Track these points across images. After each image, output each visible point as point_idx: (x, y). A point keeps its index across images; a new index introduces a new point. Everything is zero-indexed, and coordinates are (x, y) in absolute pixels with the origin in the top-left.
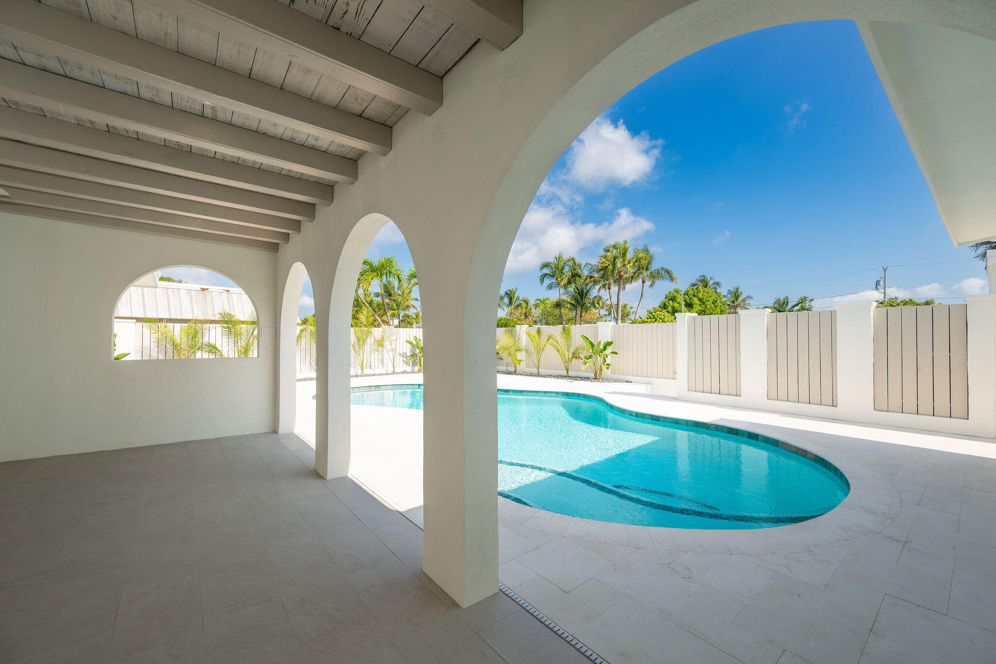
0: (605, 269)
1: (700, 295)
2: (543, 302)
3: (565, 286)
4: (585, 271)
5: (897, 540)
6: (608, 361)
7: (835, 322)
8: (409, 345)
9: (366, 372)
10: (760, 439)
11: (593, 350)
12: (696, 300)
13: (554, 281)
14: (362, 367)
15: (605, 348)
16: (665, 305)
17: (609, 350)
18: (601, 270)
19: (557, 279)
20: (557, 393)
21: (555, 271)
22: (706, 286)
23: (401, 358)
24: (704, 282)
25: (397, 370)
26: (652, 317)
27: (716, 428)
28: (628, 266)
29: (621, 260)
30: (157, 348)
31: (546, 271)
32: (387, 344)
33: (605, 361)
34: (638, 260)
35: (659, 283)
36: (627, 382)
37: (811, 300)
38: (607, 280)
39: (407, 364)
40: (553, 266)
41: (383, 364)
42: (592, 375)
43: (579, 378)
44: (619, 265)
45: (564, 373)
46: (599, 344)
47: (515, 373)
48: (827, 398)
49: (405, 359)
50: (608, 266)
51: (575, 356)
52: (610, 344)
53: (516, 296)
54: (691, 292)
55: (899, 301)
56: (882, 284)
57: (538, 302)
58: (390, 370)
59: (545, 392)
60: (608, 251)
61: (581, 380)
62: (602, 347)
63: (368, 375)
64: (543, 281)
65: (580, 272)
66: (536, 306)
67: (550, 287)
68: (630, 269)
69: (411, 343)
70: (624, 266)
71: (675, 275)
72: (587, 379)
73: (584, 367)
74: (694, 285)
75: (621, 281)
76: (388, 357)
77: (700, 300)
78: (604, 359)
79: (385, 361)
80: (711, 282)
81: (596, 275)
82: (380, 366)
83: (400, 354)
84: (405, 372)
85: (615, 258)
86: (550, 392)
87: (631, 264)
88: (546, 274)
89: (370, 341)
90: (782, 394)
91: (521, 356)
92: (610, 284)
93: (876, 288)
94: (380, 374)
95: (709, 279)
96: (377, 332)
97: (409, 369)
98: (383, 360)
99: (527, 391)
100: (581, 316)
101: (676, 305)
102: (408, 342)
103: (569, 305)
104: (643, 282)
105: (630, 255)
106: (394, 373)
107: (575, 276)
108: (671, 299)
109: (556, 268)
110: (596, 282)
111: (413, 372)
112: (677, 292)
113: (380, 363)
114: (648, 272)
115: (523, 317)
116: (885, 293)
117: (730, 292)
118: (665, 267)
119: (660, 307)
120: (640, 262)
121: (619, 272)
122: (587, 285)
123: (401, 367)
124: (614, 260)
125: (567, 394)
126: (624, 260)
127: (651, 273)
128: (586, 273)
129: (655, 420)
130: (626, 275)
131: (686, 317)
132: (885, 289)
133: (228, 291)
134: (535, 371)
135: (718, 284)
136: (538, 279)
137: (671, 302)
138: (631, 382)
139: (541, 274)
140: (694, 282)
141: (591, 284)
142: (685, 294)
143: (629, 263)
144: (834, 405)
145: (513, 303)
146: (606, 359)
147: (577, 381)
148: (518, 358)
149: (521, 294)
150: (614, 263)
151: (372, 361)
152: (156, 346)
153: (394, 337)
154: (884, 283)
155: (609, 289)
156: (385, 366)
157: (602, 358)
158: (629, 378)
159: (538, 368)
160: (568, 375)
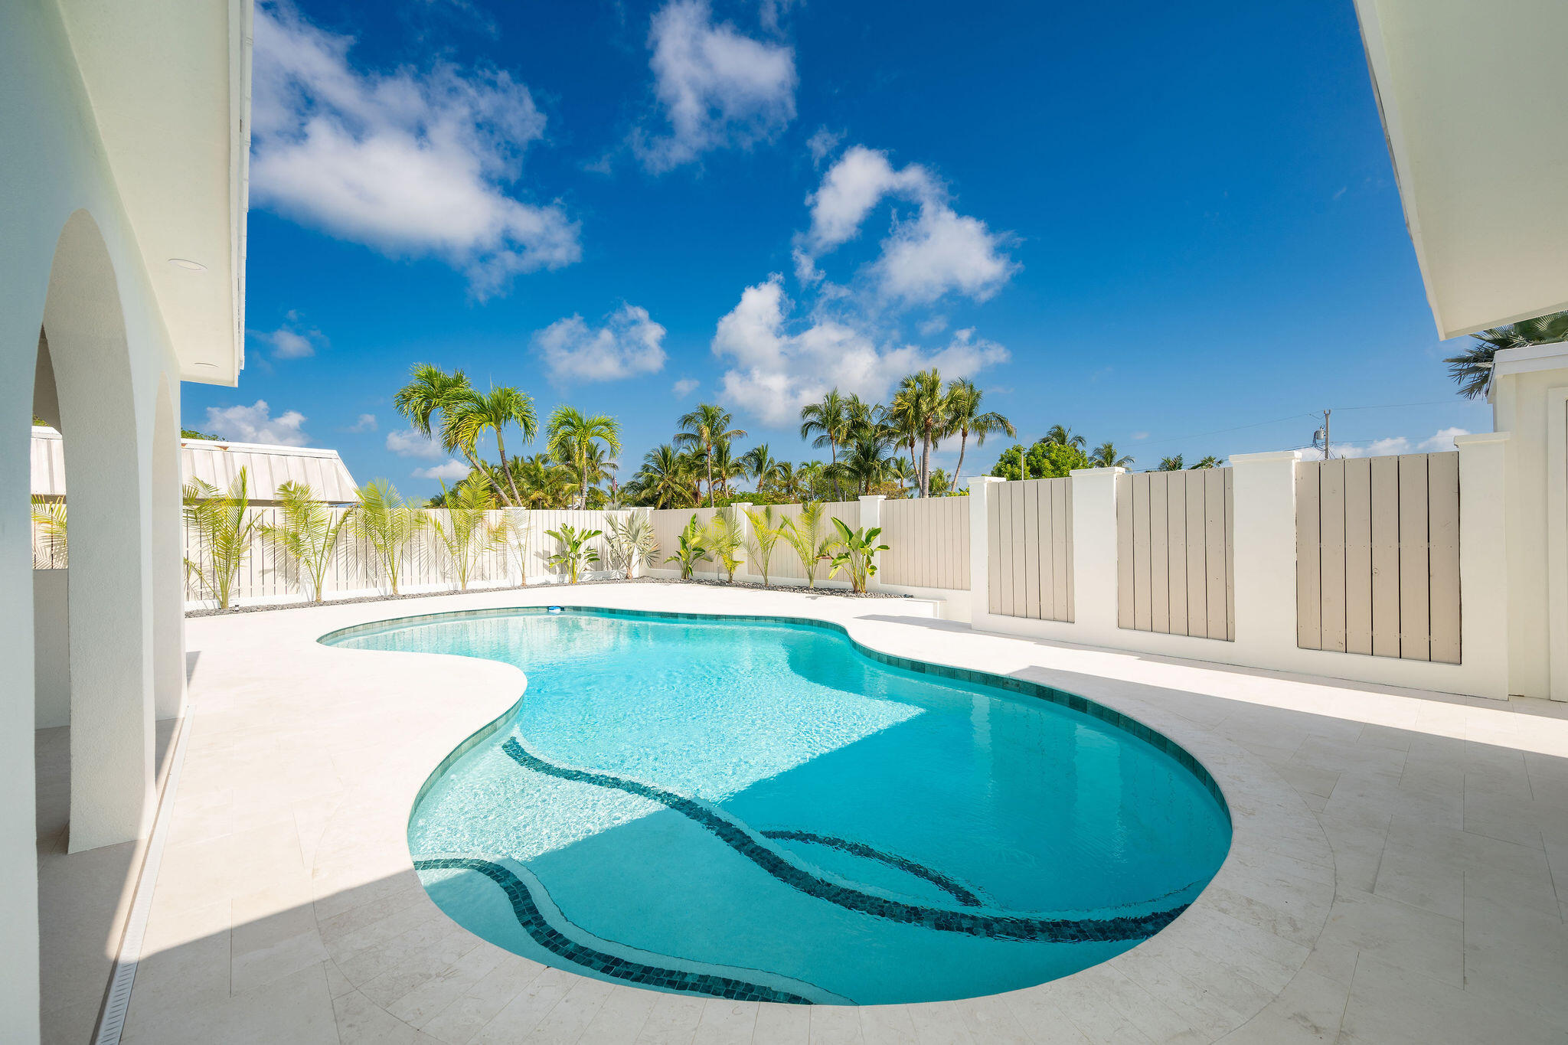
0: (902, 414)
1: (1053, 456)
2: (811, 467)
3: (845, 443)
4: (873, 418)
5: (1317, 1029)
6: (876, 560)
7: (1231, 488)
8: (553, 540)
9: (470, 586)
10: (1089, 708)
11: (850, 544)
12: (1047, 464)
13: (825, 433)
14: (464, 576)
15: (868, 540)
16: (1000, 470)
17: (877, 541)
18: (898, 416)
19: (829, 431)
20: (776, 619)
21: (826, 418)
22: (1063, 442)
23: (541, 561)
24: (1061, 437)
25: (528, 582)
27: (1018, 685)
28: (939, 410)
29: (928, 400)
30: (50, 549)
31: (811, 418)
32: (510, 535)
33: (869, 562)
34: (953, 400)
35: (991, 437)
36: (905, 596)
37: (1220, 462)
38: (908, 433)
39: (552, 570)
40: (823, 409)
41: (505, 570)
42: (850, 585)
43: (829, 590)
44: (924, 408)
45: (805, 581)
46: (860, 532)
47: (729, 583)
48: (1217, 626)
49: (547, 563)
50: (907, 410)
51: (823, 554)
52: (875, 532)
53: (768, 458)
54: (1040, 451)
56: (1322, 436)
57: (804, 467)
58: (519, 583)
59: (757, 618)
60: (908, 385)
61: (832, 594)
62: (864, 538)
63: (473, 591)
64: (806, 434)
65: (866, 419)
66: (802, 474)
67: (819, 442)
68: (944, 416)
69: (555, 535)
70: (932, 409)
71: (1011, 424)
72: (842, 592)
73: (833, 573)
74: (1045, 441)
75: (930, 433)
76: (513, 559)
77: (1053, 463)
78: (868, 558)
79: (509, 567)
80: (1069, 437)
81: (891, 425)
82: (501, 575)
83: (537, 554)
84: (547, 584)
85: (919, 396)
86: (765, 618)
87: (944, 406)
88: (812, 423)
89: (480, 534)
90: (1143, 620)
91: (739, 554)
92: (913, 439)
93: (1315, 445)
94: (499, 589)
95: (1067, 431)
96: (494, 517)
97: (554, 578)
98: (505, 564)
99: (726, 617)
100: (868, 490)
101: (1016, 470)
102: (549, 533)
103: (847, 472)
104: (964, 435)
105: (942, 393)
106: (524, 586)
107: (858, 425)
108: (1009, 462)
109: (827, 413)
110: (891, 434)
111: (561, 584)
112: (1018, 450)
113: (500, 571)
114: (972, 419)
115: (784, 491)
116: (1327, 450)
117: (1097, 451)
118: (999, 413)
120: (957, 403)
121: (926, 420)
122: (876, 440)
123: (539, 573)
124: (917, 400)
125: (792, 622)
126: (932, 400)
127: (975, 421)
128: (875, 421)
129: (919, 670)
130: (937, 425)
131: (985, 485)
132: (1327, 445)
133: (225, 448)
134: (760, 579)
135: (1080, 439)
136: (799, 431)
137: (1009, 465)
138: (912, 597)
139: (804, 423)
140: (1044, 436)
141: (883, 439)
142: (1030, 454)
143: (940, 404)
144: (1228, 639)
145: (764, 469)
146: (872, 559)
147: (825, 597)
148: (735, 559)
149: (776, 455)
150: (917, 406)
151: (486, 566)
152: (48, 546)
153: (525, 526)
154: (1326, 435)
155: (912, 445)
156: (510, 575)
157: (865, 557)
158: (910, 590)
159: (765, 575)
160: (812, 587)
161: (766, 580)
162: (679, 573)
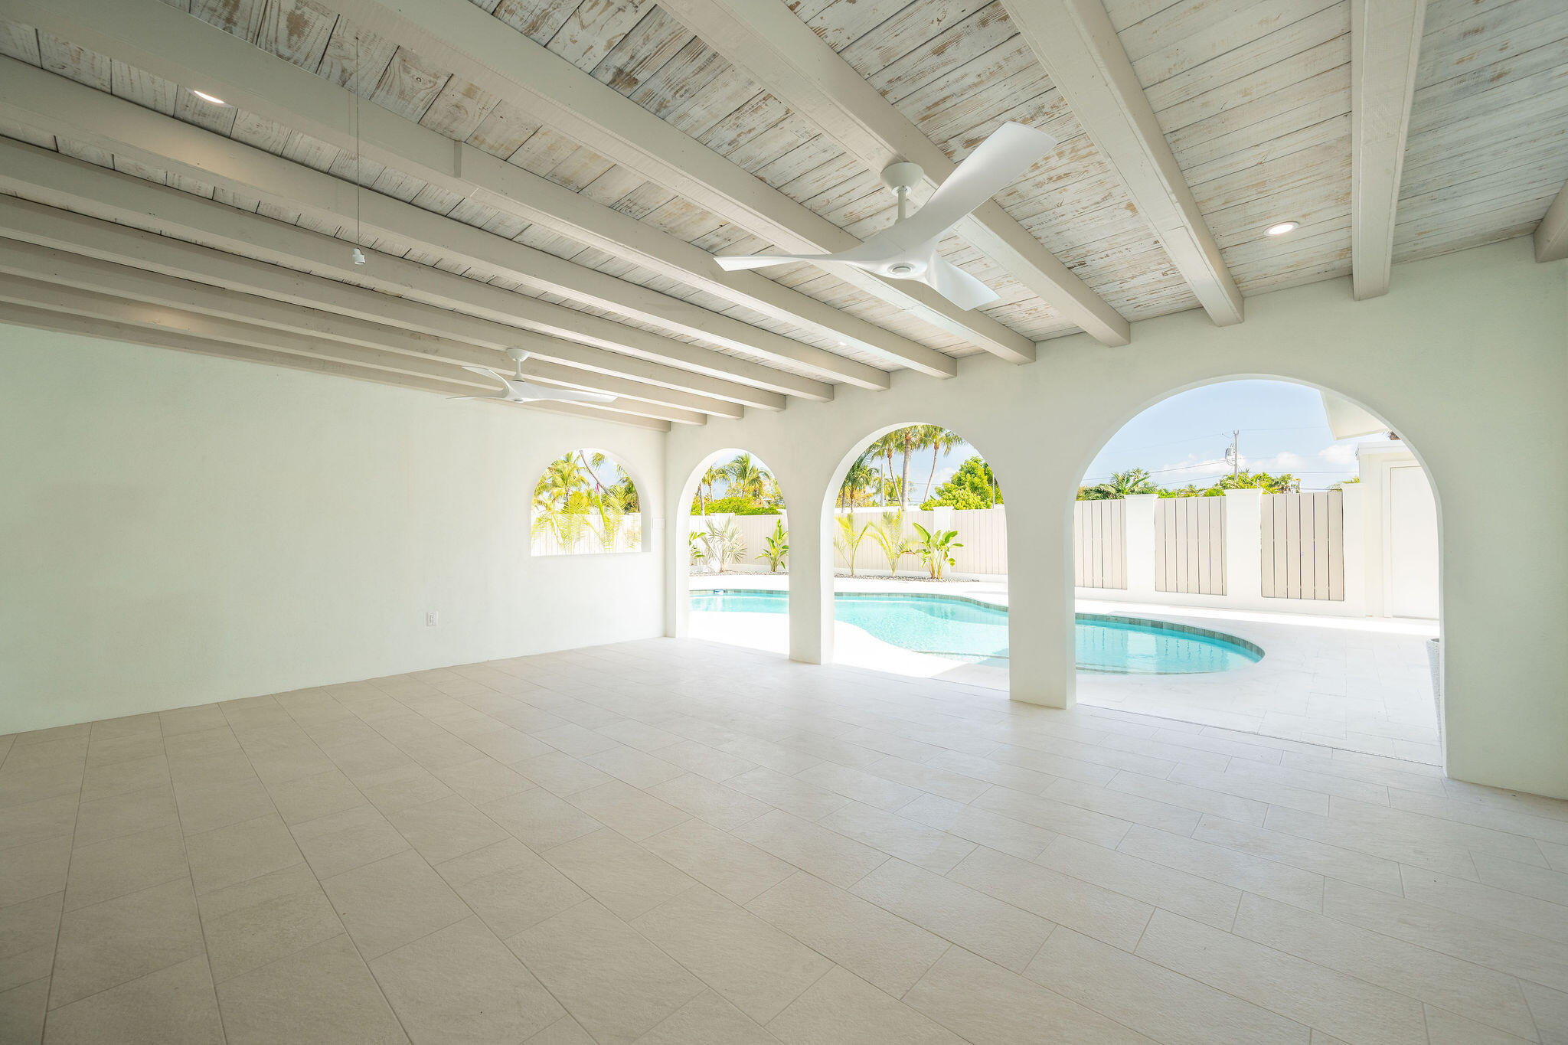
6: (951, 555)
11: (928, 543)
15: (947, 540)
16: (960, 479)
26: (951, 497)
33: (946, 556)
36: (971, 581)
42: (928, 573)
43: (914, 578)
46: (938, 534)
48: (1216, 586)
52: (954, 534)
55: (1250, 476)
61: (919, 580)
62: (941, 538)
72: (925, 579)
75: (906, 445)
78: (945, 553)
90: (1171, 585)
92: (891, 451)
100: (852, 496)
101: (976, 480)
104: (936, 448)
108: (969, 472)
112: (977, 462)
114: (943, 435)
116: (1236, 465)
119: (953, 482)
121: (907, 434)
127: (946, 436)
130: (914, 438)
134: (846, 571)
137: (968, 475)
138: (977, 581)
144: (1224, 597)
146: (948, 554)
154: (1235, 453)
155: (890, 456)
157: (943, 552)
158: (975, 576)
159: (852, 567)
160: (894, 576)
161: (852, 571)
162: (769, 567)
